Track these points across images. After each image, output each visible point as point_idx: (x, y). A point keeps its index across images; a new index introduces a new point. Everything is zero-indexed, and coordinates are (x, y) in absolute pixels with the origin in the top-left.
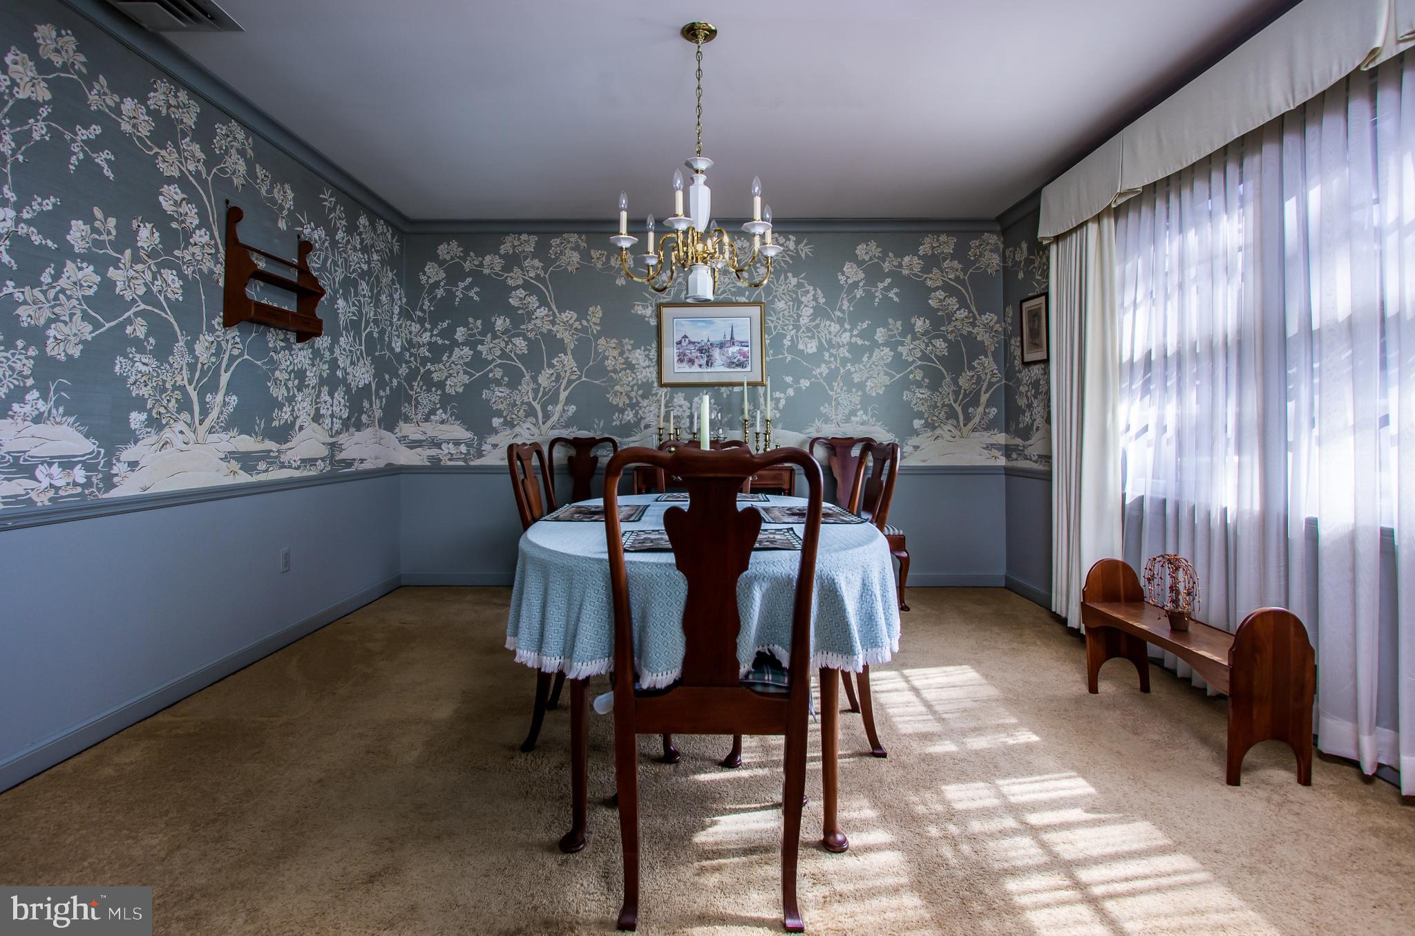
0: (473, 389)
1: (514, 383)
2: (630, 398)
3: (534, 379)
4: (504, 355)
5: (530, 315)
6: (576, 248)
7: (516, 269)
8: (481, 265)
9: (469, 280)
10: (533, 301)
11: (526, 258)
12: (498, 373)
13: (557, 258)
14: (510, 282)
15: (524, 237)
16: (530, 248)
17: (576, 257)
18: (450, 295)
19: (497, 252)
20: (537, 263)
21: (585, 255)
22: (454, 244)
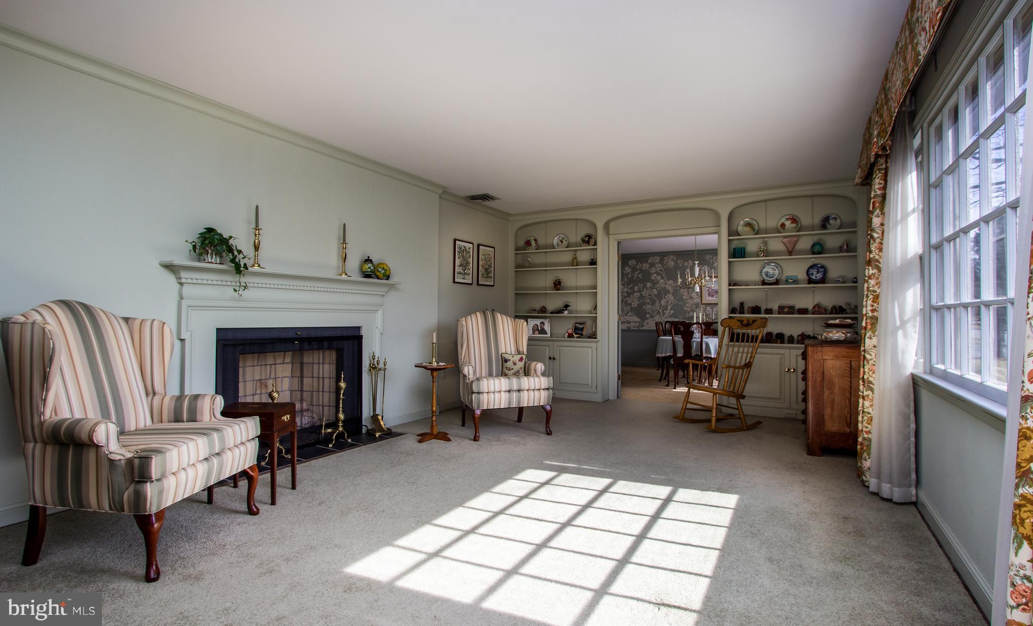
0: (640, 306)
1: (653, 304)
2: (692, 308)
3: (660, 302)
4: (650, 295)
5: (658, 282)
6: (673, 260)
7: (653, 268)
8: (642, 267)
9: (638, 271)
10: (659, 278)
11: (656, 264)
12: (648, 301)
13: (667, 263)
14: (651, 272)
15: (656, 257)
16: (657, 261)
17: (673, 263)
18: (633, 276)
19: (647, 262)
20: (660, 265)
21: (676, 262)
22: (634, 260)
